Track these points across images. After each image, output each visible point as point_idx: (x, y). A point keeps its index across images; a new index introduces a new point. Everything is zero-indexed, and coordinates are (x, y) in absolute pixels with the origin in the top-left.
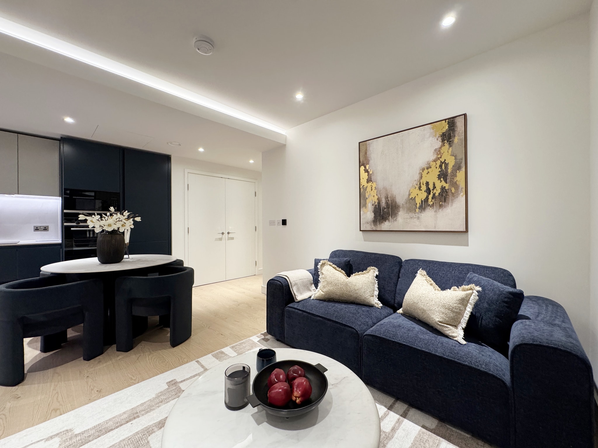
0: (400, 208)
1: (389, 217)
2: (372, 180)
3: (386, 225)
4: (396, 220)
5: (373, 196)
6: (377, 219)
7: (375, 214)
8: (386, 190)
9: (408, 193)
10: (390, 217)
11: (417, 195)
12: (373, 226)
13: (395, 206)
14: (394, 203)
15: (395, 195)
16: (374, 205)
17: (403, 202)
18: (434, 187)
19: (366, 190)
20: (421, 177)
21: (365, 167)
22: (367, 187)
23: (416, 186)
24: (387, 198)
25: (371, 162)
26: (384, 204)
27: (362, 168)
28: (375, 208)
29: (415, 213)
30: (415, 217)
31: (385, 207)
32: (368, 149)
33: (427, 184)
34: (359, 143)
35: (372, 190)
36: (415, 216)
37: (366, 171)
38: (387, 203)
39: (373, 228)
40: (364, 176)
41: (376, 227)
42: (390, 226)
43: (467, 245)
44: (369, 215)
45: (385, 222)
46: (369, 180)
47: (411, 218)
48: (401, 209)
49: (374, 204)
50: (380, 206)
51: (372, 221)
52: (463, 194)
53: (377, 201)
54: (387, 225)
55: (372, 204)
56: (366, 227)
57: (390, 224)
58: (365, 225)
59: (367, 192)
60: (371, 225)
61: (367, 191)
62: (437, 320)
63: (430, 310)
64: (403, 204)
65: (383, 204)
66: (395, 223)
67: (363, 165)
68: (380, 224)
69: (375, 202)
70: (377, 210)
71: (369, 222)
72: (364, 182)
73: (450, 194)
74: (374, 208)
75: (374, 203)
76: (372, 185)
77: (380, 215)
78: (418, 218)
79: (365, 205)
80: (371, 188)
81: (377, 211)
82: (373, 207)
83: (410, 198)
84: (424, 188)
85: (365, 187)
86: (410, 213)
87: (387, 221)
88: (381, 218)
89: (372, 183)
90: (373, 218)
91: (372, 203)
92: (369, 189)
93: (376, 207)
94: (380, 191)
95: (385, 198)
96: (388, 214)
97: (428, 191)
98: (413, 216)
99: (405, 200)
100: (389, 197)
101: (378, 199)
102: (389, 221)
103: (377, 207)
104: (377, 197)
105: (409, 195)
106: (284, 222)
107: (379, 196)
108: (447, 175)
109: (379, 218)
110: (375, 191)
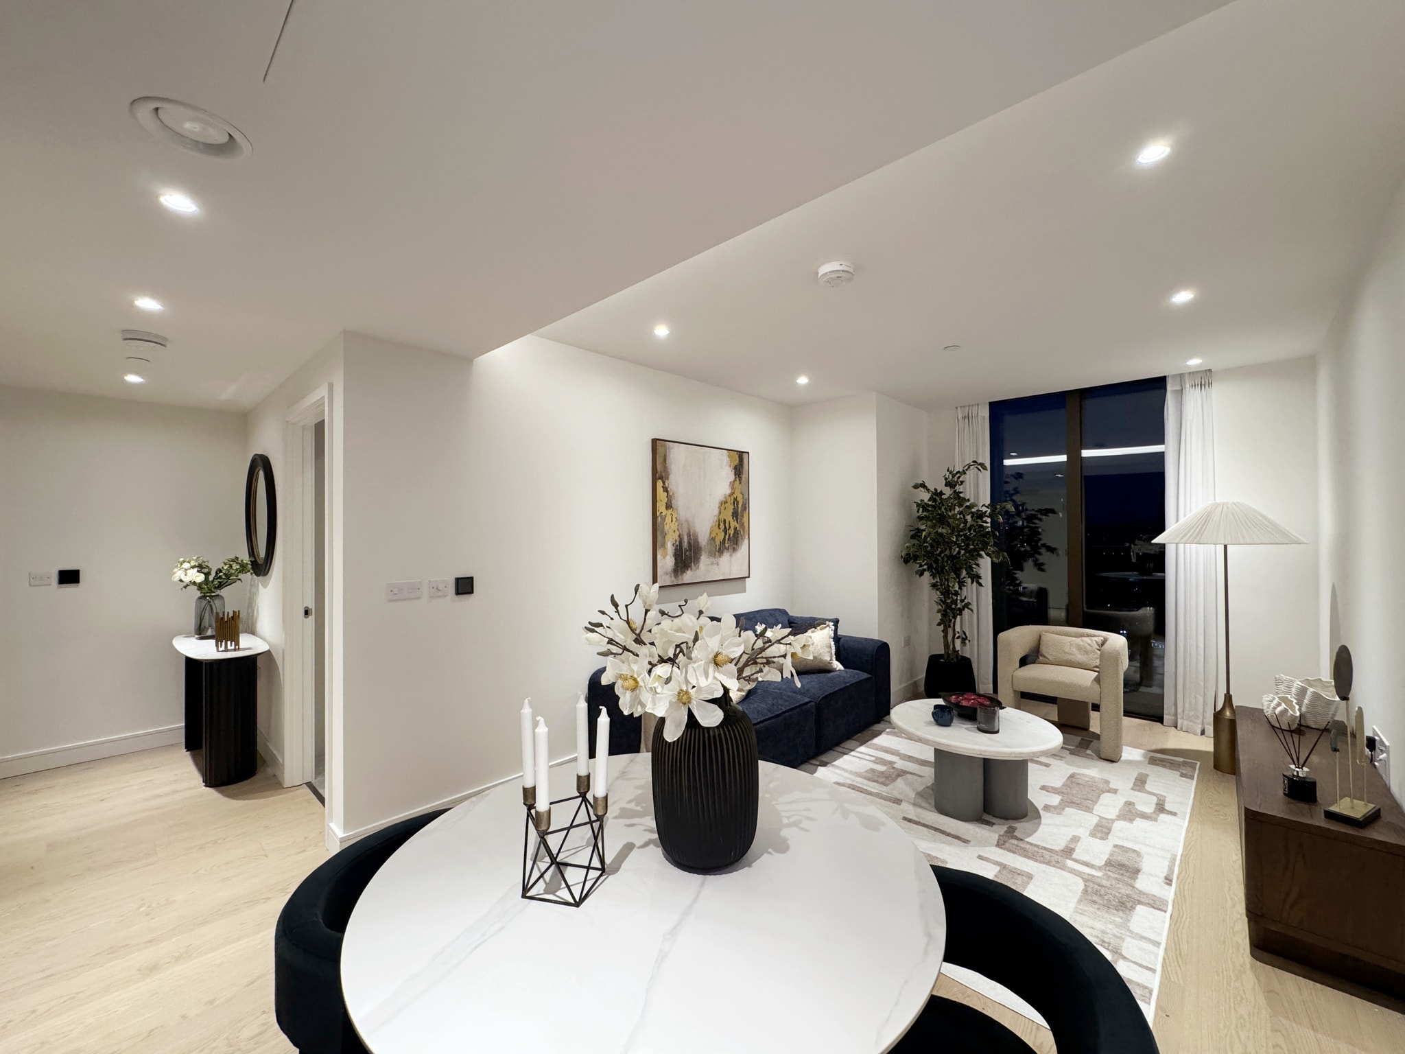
0: (702, 550)
1: (691, 563)
2: (672, 505)
3: (688, 576)
4: (698, 568)
5: (673, 531)
6: (678, 567)
7: (675, 559)
8: (689, 524)
9: (709, 531)
11: (717, 534)
12: (673, 578)
13: (698, 548)
14: (696, 544)
15: (698, 533)
16: (675, 545)
17: (705, 543)
18: (730, 527)
19: (665, 521)
20: (720, 513)
21: (664, 483)
22: (665, 516)
23: (716, 523)
24: (689, 535)
25: (672, 477)
27: (660, 483)
29: (715, 558)
30: (715, 562)
31: (688, 548)
32: (667, 454)
33: (725, 521)
34: (653, 441)
35: (672, 521)
37: (666, 490)
38: (689, 543)
39: (673, 581)
40: (662, 497)
41: (677, 579)
42: (692, 576)
43: (745, 591)
44: (667, 561)
46: (669, 505)
47: (712, 564)
48: (703, 553)
49: (675, 543)
50: (681, 546)
51: (673, 571)
52: (747, 537)
53: (677, 538)
55: (672, 544)
56: (664, 581)
57: (692, 573)
58: (663, 577)
59: (666, 524)
60: (671, 577)
64: (704, 545)
65: (685, 545)
66: (697, 571)
67: (661, 478)
68: (681, 574)
69: (676, 541)
71: (668, 573)
72: (662, 507)
73: (739, 535)
74: (675, 550)
76: (673, 513)
77: (682, 560)
78: (718, 564)
79: (664, 545)
80: (672, 518)
81: (679, 554)
82: (674, 548)
83: (711, 537)
84: (722, 526)
85: (663, 515)
86: (711, 558)
88: (683, 565)
89: (673, 510)
90: (673, 566)
91: (672, 542)
92: (668, 519)
93: (677, 549)
94: (682, 525)
95: (687, 536)
96: (690, 559)
97: (725, 531)
99: (707, 540)
100: (691, 534)
101: (679, 536)
102: (691, 569)
103: (679, 548)
104: (679, 533)
105: (710, 533)
106: (464, 586)
107: (681, 532)
108: (738, 515)
109: (680, 564)
110: (677, 524)
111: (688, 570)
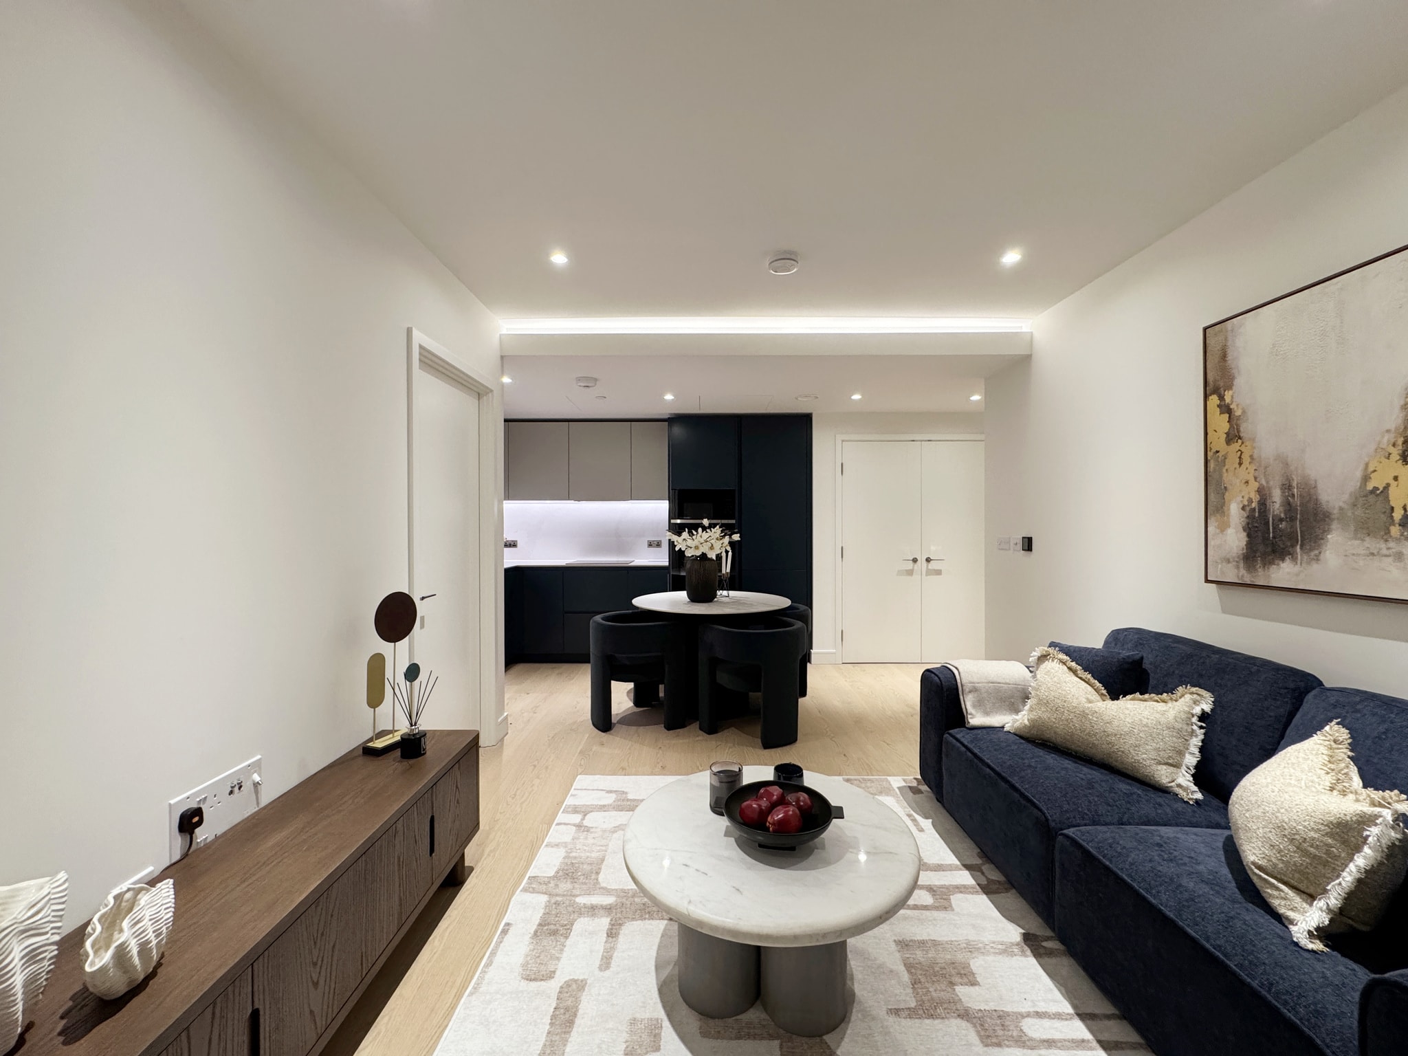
0: (1332, 520)
1: (1293, 546)
2: (1242, 435)
3: (1284, 573)
4: (1318, 560)
5: (1244, 481)
6: (1255, 552)
7: (1249, 536)
8: (1287, 464)
9: (1359, 474)
10: (1298, 547)
11: (1396, 478)
12: (1243, 571)
13: (1316, 515)
14: (1311, 505)
15: (1316, 481)
16: (1248, 509)
17: (1344, 502)
19: (1224, 466)
21: (1221, 398)
22: (1226, 456)
23: (1391, 449)
24: (1287, 487)
25: (1240, 382)
26: (1277, 506)
27: (1214, 400)
28: (1250, 517)
29: (1386, 541)
30: (1385, 551)
31: (1282, 515)
32: (1229, 343)
34: (1205, 329)
35: (1240, 464)
36: (1388, 549)
37: (1226, 409)
38: (1288, 506)
39: (1243, 576)
40: (1221, 424)
41: (1254, 574)
42: (1297, 575)
44: (1234, 539)
45: (1281, 562)
46: (1233, 436)
47: (1373, 554)
48: (1335, 525)
49: (1248, 506)
50: (1265, 511)
51: (1242, 557)
53: (1256, 498)
54: (1287, 570)
55: (1241, 506)
56: (1223, 573)
57: (1297, 568)
58: (1220, 566)
59: (1227, 470)
60: (1238, 567)
61: (1226, 467)
62: (1252, 858)
63: (1248, 830)
64: (1341, 509)
65: (1276, 508)
66: (1315, 566)
67: (1216, 391)
68: (1264, 567)
69: (1250, 501)
70: (1256, 525)
71: (1231, 560)
72: (1218, 441)
74: (1248, 517)
75: (1246, 503)
76: (1243, 449)
77: (1265, 538)
78: (1399, 556)
79: (1221, 509)
80: (1240, 458)
81: (1256, 527)
82: (1246, 515)
83: (1370, 487)
85: (1220, 456)
86: (1367, 539)
87: (1287, 558)
88: (1269, 549)
89: (1243, 443)
90: (1243, 549)
91: (1242, 501)
92: (1232, 460)
93: (1254, 517)
94: (1266, 467)
95: (1281, 489)
96: (1293, 538)
98: (1380, 549)
99: (1351, 495)
100: (1294, 484)
101: (1260, 491)
102: (1294, 559)
103: (1257, 515)
104: (1256, 485)
105: (1366, 478)
106: (1028, 544)
107: (1264, 482)
109: (1261, 548)
110: (1252, 468)
111: (1283, 560)
